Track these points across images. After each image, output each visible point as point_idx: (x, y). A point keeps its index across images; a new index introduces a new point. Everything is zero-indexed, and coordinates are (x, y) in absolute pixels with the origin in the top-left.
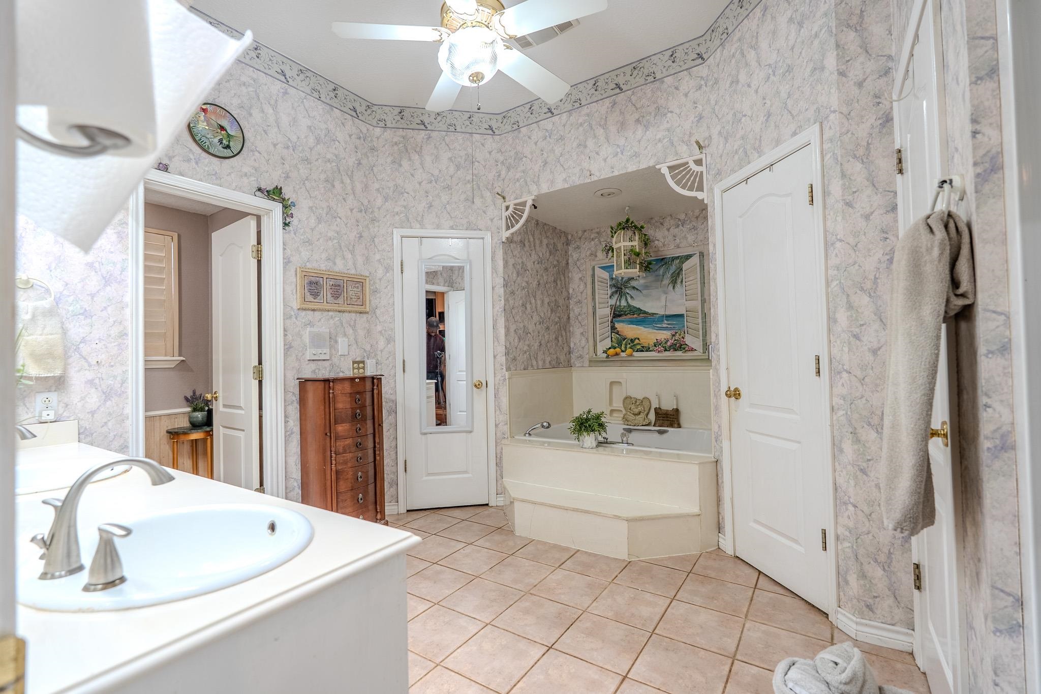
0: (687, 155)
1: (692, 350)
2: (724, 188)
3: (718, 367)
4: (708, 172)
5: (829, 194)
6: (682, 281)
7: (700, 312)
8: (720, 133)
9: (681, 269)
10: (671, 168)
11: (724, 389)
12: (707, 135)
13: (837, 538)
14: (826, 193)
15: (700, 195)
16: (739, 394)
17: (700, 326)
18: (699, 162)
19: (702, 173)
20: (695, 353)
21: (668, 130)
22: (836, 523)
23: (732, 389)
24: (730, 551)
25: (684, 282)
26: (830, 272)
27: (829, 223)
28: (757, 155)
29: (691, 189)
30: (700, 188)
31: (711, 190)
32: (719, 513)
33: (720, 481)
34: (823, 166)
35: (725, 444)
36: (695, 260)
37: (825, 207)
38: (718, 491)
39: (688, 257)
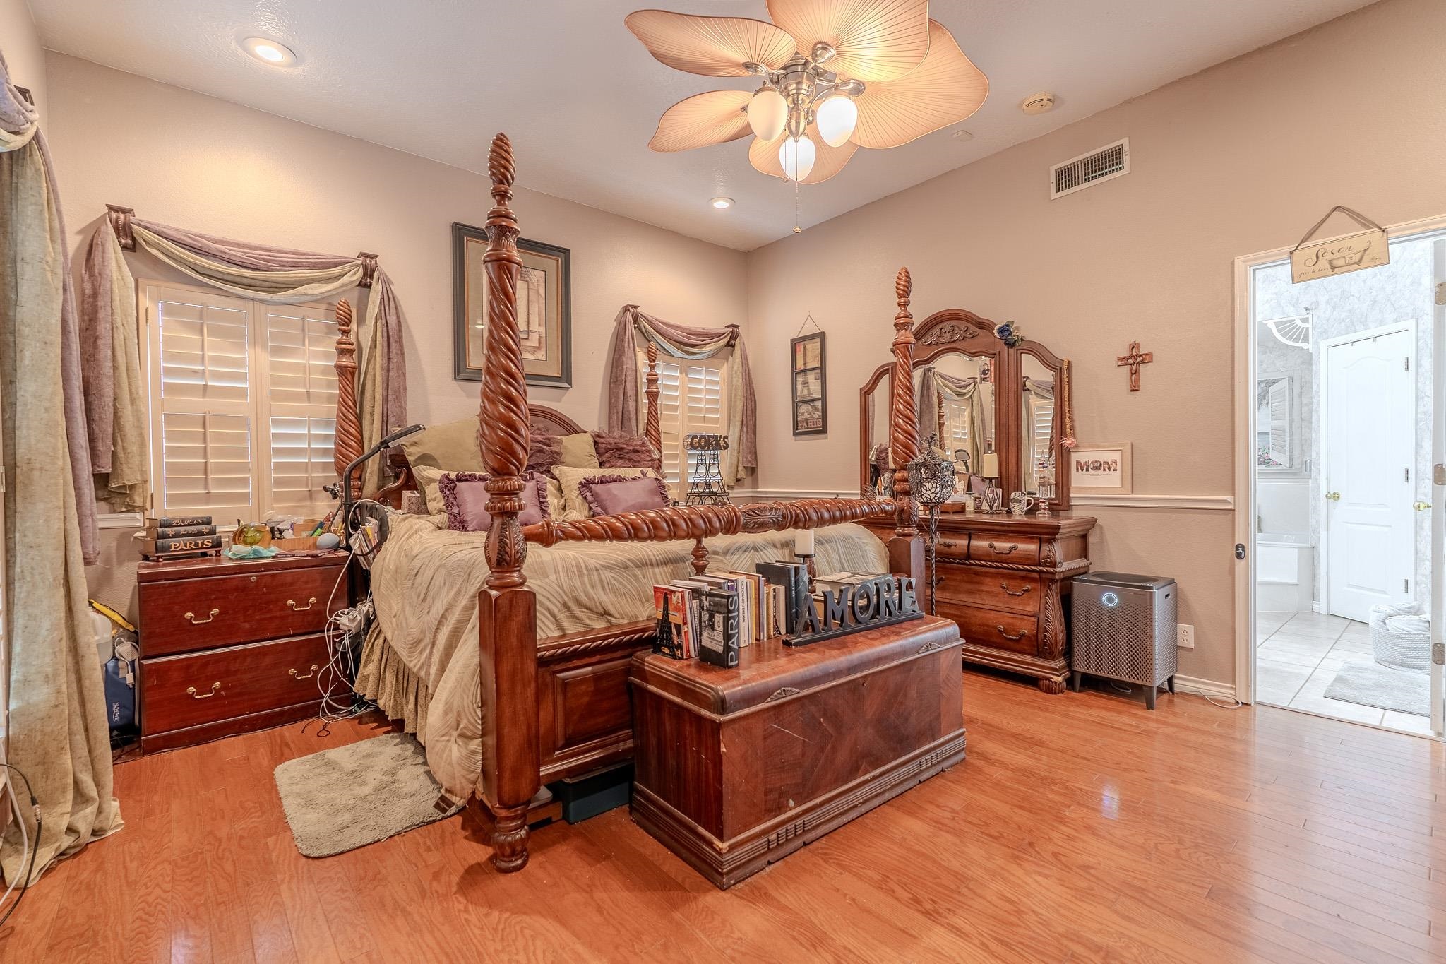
0: (1294, 314)
1: (1277, 464)
2: (1332, 344)
3: (1318, 477)
4: (1314, 329)
5: (1421, 366)
6: (1268, 403)
7: (1287, 431)
8: (1327, 302)
9: (1268, 392)
10: (1277, 324)
11: (1323, 492)
12: (1314, 300)
13: (1416, 583)
14: (1418, 365)
15: (1305, 346)
16: (1338, 497)
17: (1287, 443)
18: (1305, 320)
19: (1308, 328)
20: (1281, 467)
21: (1276, 294)
22: (1416, 574)
23: (1331, 492)
24: (1324, 611)
25: (1270, 404)
26: (1419, 415)
27: (1419, 385)
28: (1362, 327)
29: (1296, 340)
30: (1306, 339)
31: (1317, 343)
32: (1314, 586)
33: (1316, 562)
34: (1417, 347)
35: (1323, 534)
36: (1284, 384)
37: (1417, 374)
38: (1313, 569)
39: (1275, 382)
